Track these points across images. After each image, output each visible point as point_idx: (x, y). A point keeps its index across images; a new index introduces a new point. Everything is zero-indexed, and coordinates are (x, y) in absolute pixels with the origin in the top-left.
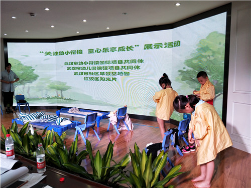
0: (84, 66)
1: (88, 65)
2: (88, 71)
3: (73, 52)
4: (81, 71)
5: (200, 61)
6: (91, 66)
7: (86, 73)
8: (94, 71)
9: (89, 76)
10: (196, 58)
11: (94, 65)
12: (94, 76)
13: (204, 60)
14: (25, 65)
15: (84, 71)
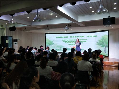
0: (69, 41)
1: (70, 41)
2: (70, 42)
3: (65, 37)
4: (67, 42)
5: (102, 40)
6: (71, 41)
7: (69, 43)
8: (72, 42)
9: (70, 43)
10: (101, 40)
11: (72, 41)
12: (72, 44)
13: (103, 40)
14: (50, 40)
15: (68, 42)
